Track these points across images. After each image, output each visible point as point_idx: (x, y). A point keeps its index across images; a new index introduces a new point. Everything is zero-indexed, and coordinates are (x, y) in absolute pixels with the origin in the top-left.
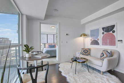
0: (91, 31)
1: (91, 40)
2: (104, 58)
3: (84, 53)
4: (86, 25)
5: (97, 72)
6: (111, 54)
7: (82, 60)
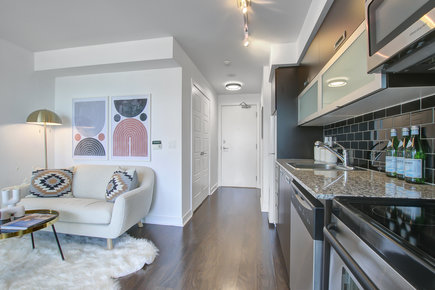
0: (78, 106)
1: (78, 137)
2: (117, 195)
3: (44, 188)
4: (58, 80)
5: (94, 248)
6: (136, 180)
7: (32, 219)
